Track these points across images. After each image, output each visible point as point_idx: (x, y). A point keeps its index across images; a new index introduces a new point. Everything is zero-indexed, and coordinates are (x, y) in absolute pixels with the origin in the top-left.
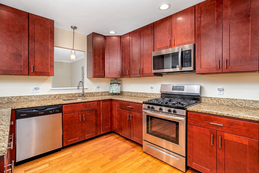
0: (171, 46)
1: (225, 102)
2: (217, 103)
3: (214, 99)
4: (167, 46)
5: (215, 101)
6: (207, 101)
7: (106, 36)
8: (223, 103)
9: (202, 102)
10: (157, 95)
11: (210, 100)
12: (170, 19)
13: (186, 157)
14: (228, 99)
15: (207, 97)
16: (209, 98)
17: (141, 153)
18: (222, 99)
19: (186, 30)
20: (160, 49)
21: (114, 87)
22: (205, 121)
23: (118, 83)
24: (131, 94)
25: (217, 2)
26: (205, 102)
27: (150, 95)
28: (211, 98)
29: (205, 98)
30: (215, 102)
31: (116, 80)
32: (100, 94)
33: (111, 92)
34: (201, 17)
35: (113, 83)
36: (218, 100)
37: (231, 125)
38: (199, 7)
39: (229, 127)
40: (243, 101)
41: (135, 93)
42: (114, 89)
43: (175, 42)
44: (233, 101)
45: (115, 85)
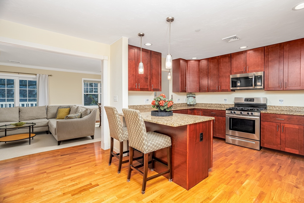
0: (246, 72)
3: (276, 107)
4: (243, 72)
7: (187, 60)
8: (283, 109)
9: (268, 109)
10: (230, 105)
11: (274, 108)
12: (245, 53)
13: (260, 141)
14: (286, 107)
17: (225, 144)
18: (282, 107)
19: (257, 62)
20: (236, 73)
21: (190, 100)
22: (273, 118)
23: (193, 97)
24: (205, 105)
25: (280, 47)
26: (270, 109)
27: (224, 106)
28: (274, 106)
29: (270, 106)
30: (278, 109)
31: (191, 94)
32: (180, 105)
33: (188, 103)
34: (268, 55)
35: (189, 97)
36: (280, 107)
37: (289, 119)
38: (267, 48)
39: (288, 120)
40: (296, 107)
41: (209, 104)
42: (191, 101)
43: (249, 69)
44: (290, 108)
45: (191, 98)
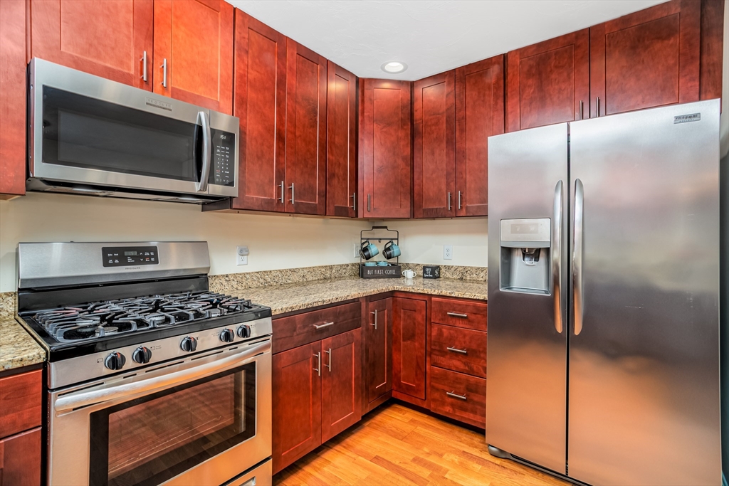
1: (254, 280)
2: (239, 288)
3: (232, 278)
5: (234, 283)
6: (218, 285)
8: (250, 284)
14: (258, 273)
15: (217, 276)
16: (223, 276)
28: (227, 276)
29: (214, 278)
30: (235, 286)
36: (242, 278)
40: (278, 273)
44: (266, 277)
